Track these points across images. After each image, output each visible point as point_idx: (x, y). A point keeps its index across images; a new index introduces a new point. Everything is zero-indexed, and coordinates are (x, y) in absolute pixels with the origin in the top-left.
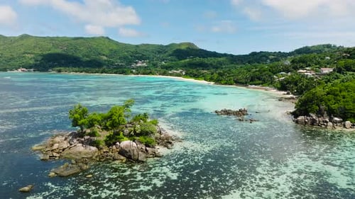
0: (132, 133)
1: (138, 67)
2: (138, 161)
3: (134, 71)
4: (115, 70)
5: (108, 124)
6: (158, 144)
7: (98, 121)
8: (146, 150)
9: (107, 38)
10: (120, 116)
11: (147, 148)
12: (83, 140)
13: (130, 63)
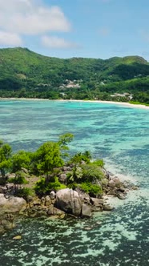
0: (72, 178)
1: (68, 90)
2: (82, 217)
3: (63, 94)
4: (38, 94)
5: (39, 166)
6: (106, 192)
7: (26, 163)
8: (91, 201)
9: (27, 50)
10: (55, 155)
11: (93, 199)
12: (5, 188)
13: (57, 83)
